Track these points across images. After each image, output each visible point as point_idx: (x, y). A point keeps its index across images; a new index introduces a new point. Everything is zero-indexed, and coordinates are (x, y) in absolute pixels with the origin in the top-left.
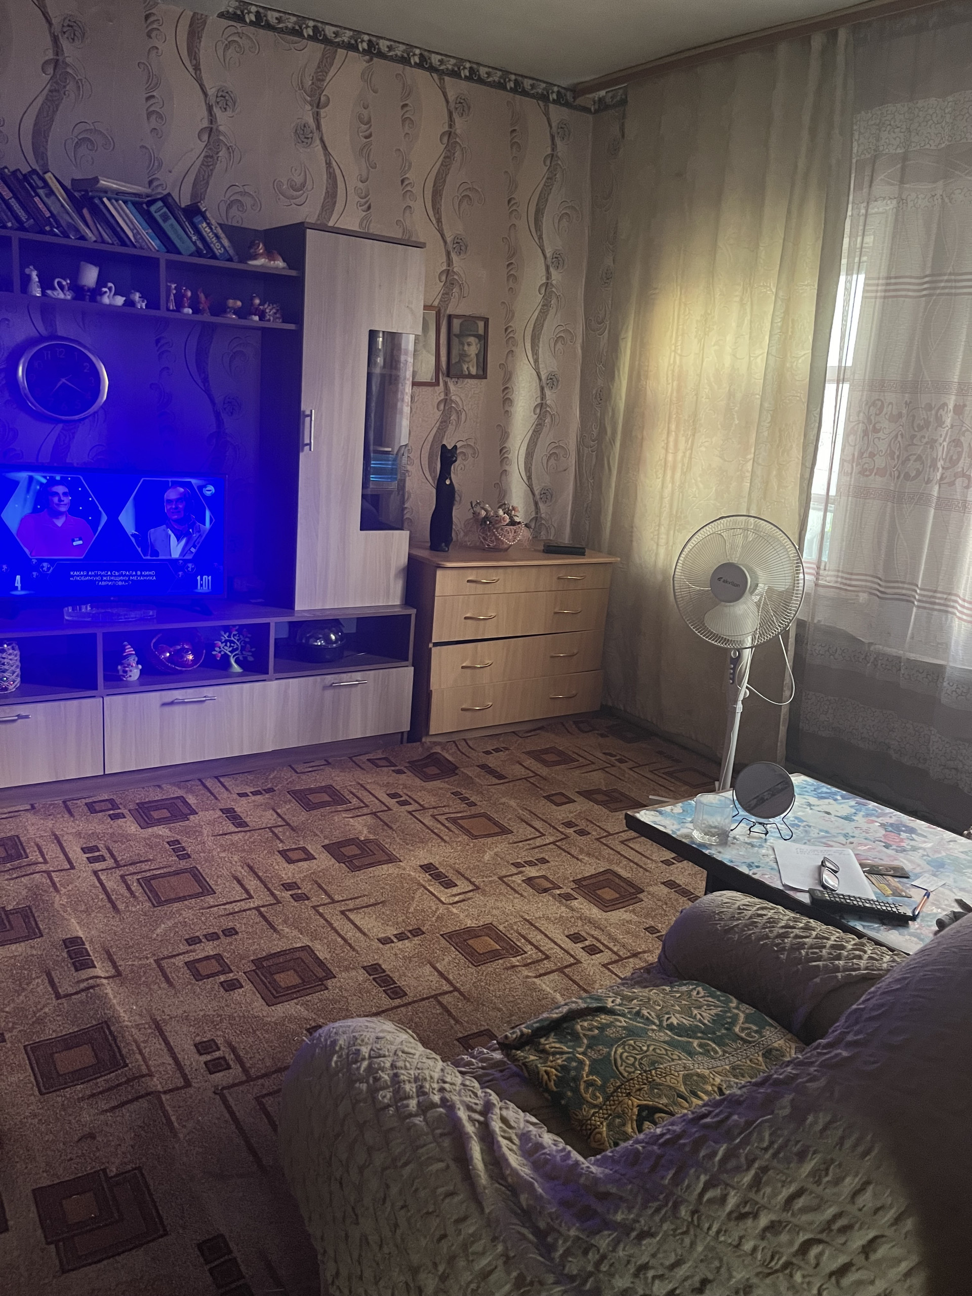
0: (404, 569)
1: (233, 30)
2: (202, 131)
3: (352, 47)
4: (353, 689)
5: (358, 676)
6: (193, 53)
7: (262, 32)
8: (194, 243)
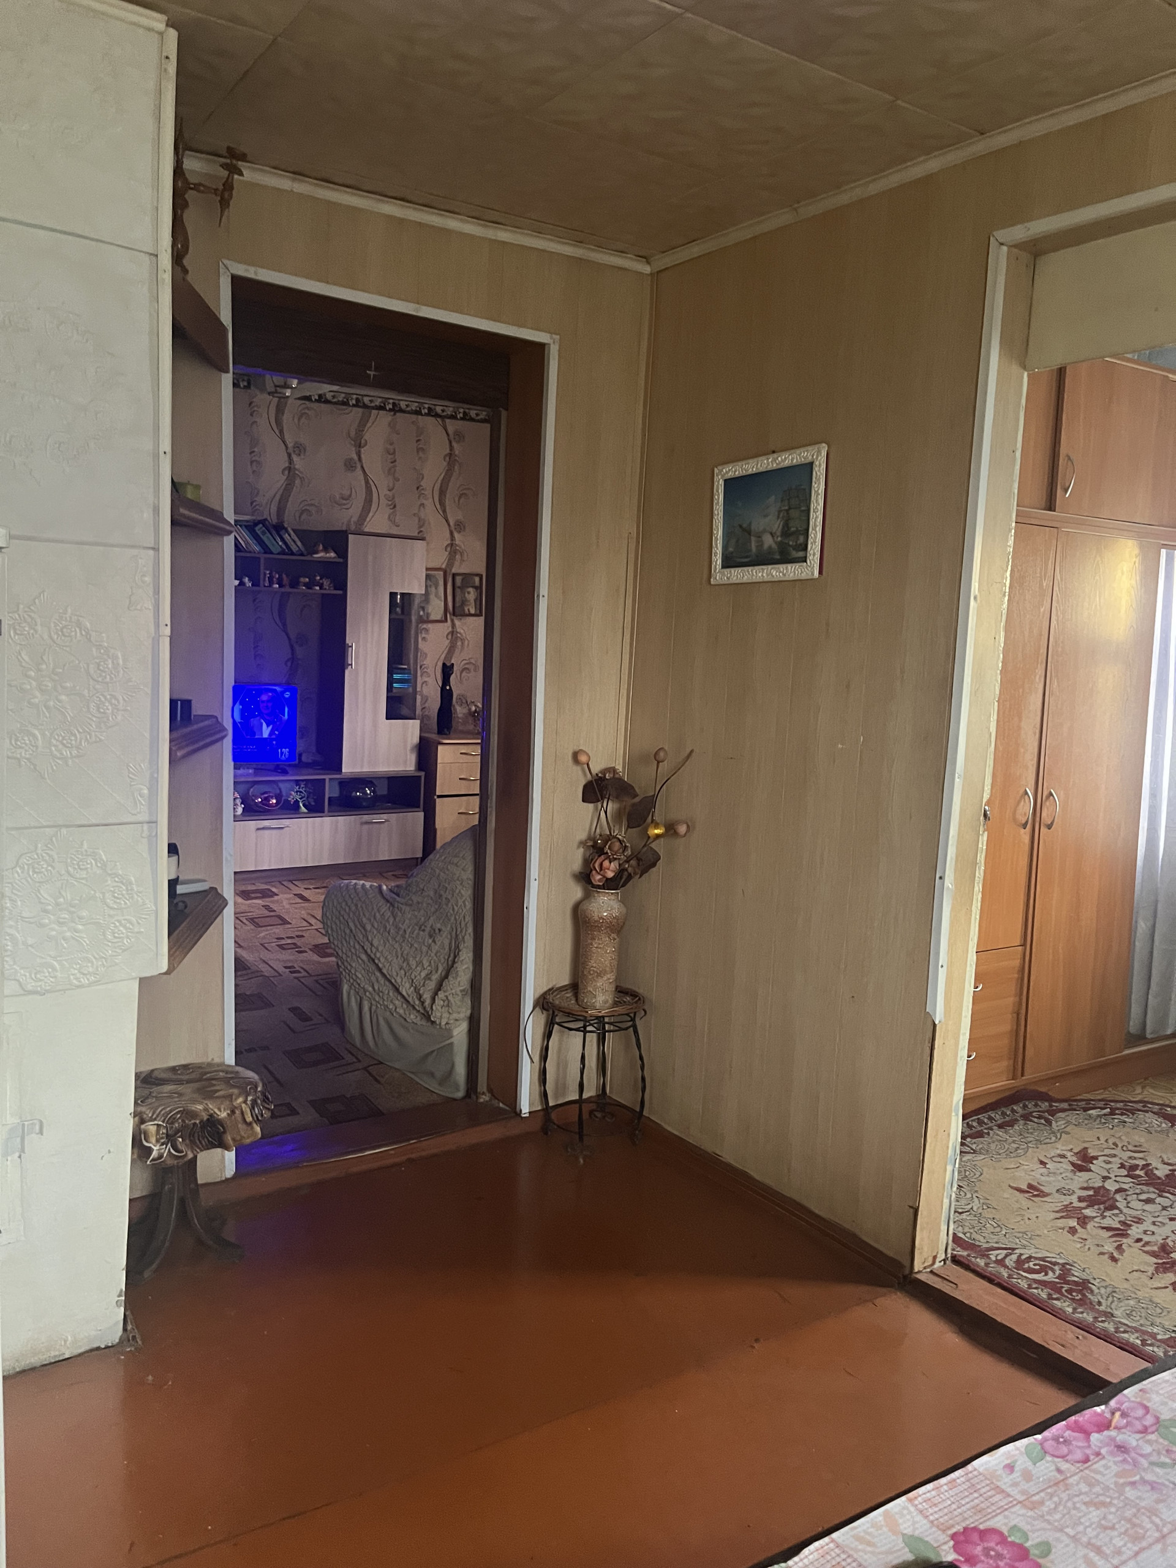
0: (416, 746)
1: (303, 406)
2: (284, 470)
3: (381, 408)
4: (382, 825)
5: (385, 816)
6: (279, 422)
7: (323, 405)
8: (281, 546)
